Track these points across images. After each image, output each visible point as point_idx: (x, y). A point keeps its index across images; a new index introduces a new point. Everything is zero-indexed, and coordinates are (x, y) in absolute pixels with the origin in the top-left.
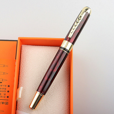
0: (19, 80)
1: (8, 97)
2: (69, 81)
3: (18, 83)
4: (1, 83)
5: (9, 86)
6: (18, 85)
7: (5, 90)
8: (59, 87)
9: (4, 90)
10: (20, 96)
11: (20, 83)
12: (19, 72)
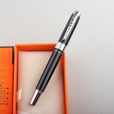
0: (17, 83)
1: (7, 98)
2: (64, 82)
3: (17, 86)
4: (1, 86)
5: (8, 88)
9: (4, 92)
11: (19, 86)
12: (18, 76)
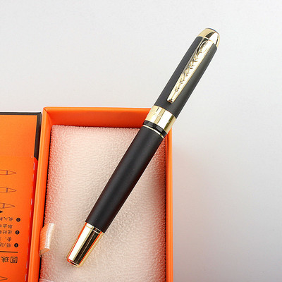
6: (44, 219)
7: (10, 229)
8: (141, 223)
10: (48, 245)
